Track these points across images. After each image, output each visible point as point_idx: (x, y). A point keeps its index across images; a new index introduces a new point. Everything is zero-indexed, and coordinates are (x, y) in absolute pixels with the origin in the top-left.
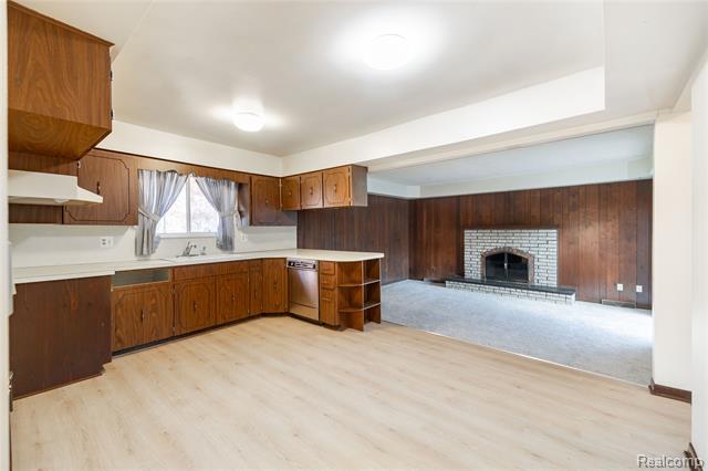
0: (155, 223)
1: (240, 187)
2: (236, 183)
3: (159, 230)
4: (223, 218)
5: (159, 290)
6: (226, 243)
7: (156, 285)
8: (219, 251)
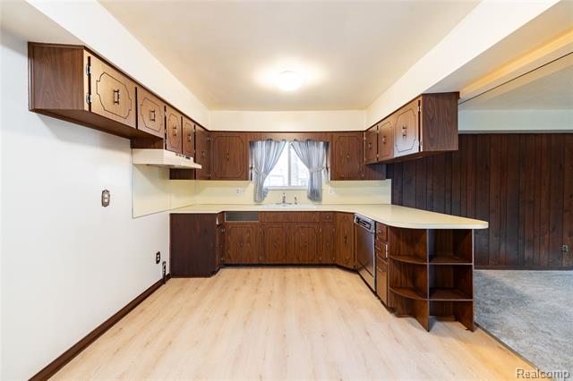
0: (264, 179)
1: (326, 145)
2: (324, 142)
3: (267, 184)
4: (311, 174)
5: (252, 227)
6: (315, 195)
7: (250, 224)
8: (309, 201)
